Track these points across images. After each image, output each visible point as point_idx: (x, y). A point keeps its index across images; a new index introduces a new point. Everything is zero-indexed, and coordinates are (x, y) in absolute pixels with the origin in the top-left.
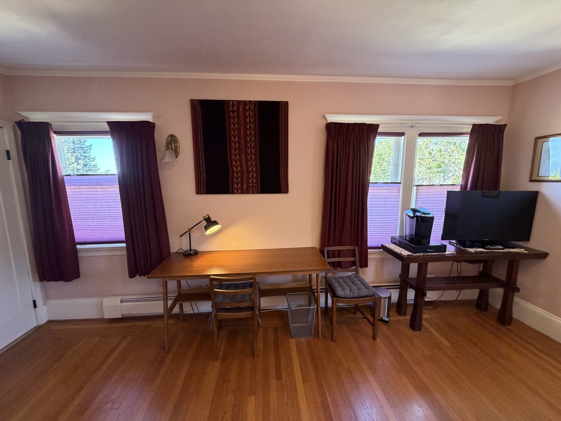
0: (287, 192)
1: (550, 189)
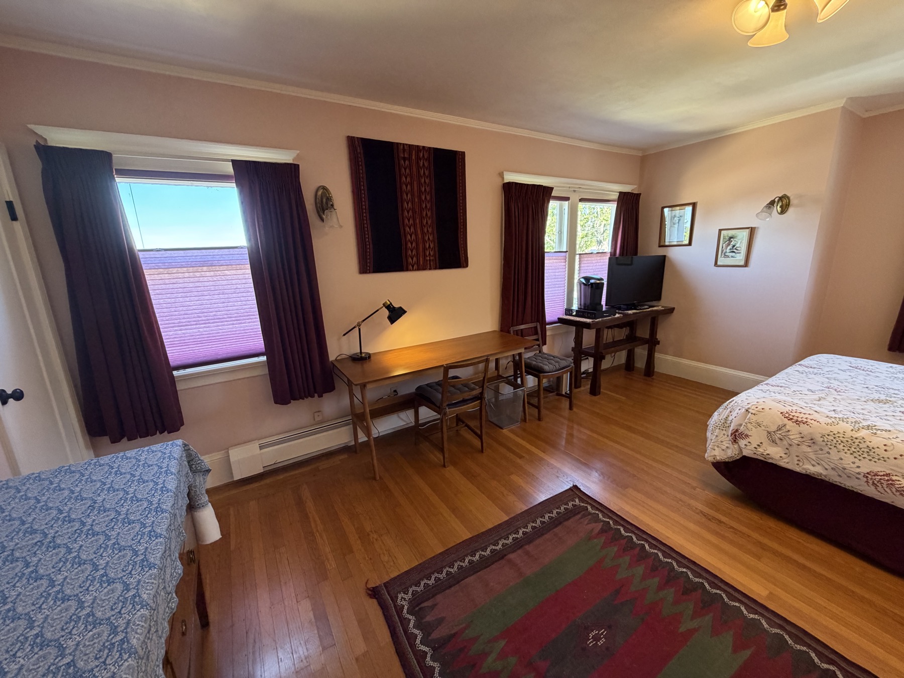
0: (467, 266)
1: (674, 254)
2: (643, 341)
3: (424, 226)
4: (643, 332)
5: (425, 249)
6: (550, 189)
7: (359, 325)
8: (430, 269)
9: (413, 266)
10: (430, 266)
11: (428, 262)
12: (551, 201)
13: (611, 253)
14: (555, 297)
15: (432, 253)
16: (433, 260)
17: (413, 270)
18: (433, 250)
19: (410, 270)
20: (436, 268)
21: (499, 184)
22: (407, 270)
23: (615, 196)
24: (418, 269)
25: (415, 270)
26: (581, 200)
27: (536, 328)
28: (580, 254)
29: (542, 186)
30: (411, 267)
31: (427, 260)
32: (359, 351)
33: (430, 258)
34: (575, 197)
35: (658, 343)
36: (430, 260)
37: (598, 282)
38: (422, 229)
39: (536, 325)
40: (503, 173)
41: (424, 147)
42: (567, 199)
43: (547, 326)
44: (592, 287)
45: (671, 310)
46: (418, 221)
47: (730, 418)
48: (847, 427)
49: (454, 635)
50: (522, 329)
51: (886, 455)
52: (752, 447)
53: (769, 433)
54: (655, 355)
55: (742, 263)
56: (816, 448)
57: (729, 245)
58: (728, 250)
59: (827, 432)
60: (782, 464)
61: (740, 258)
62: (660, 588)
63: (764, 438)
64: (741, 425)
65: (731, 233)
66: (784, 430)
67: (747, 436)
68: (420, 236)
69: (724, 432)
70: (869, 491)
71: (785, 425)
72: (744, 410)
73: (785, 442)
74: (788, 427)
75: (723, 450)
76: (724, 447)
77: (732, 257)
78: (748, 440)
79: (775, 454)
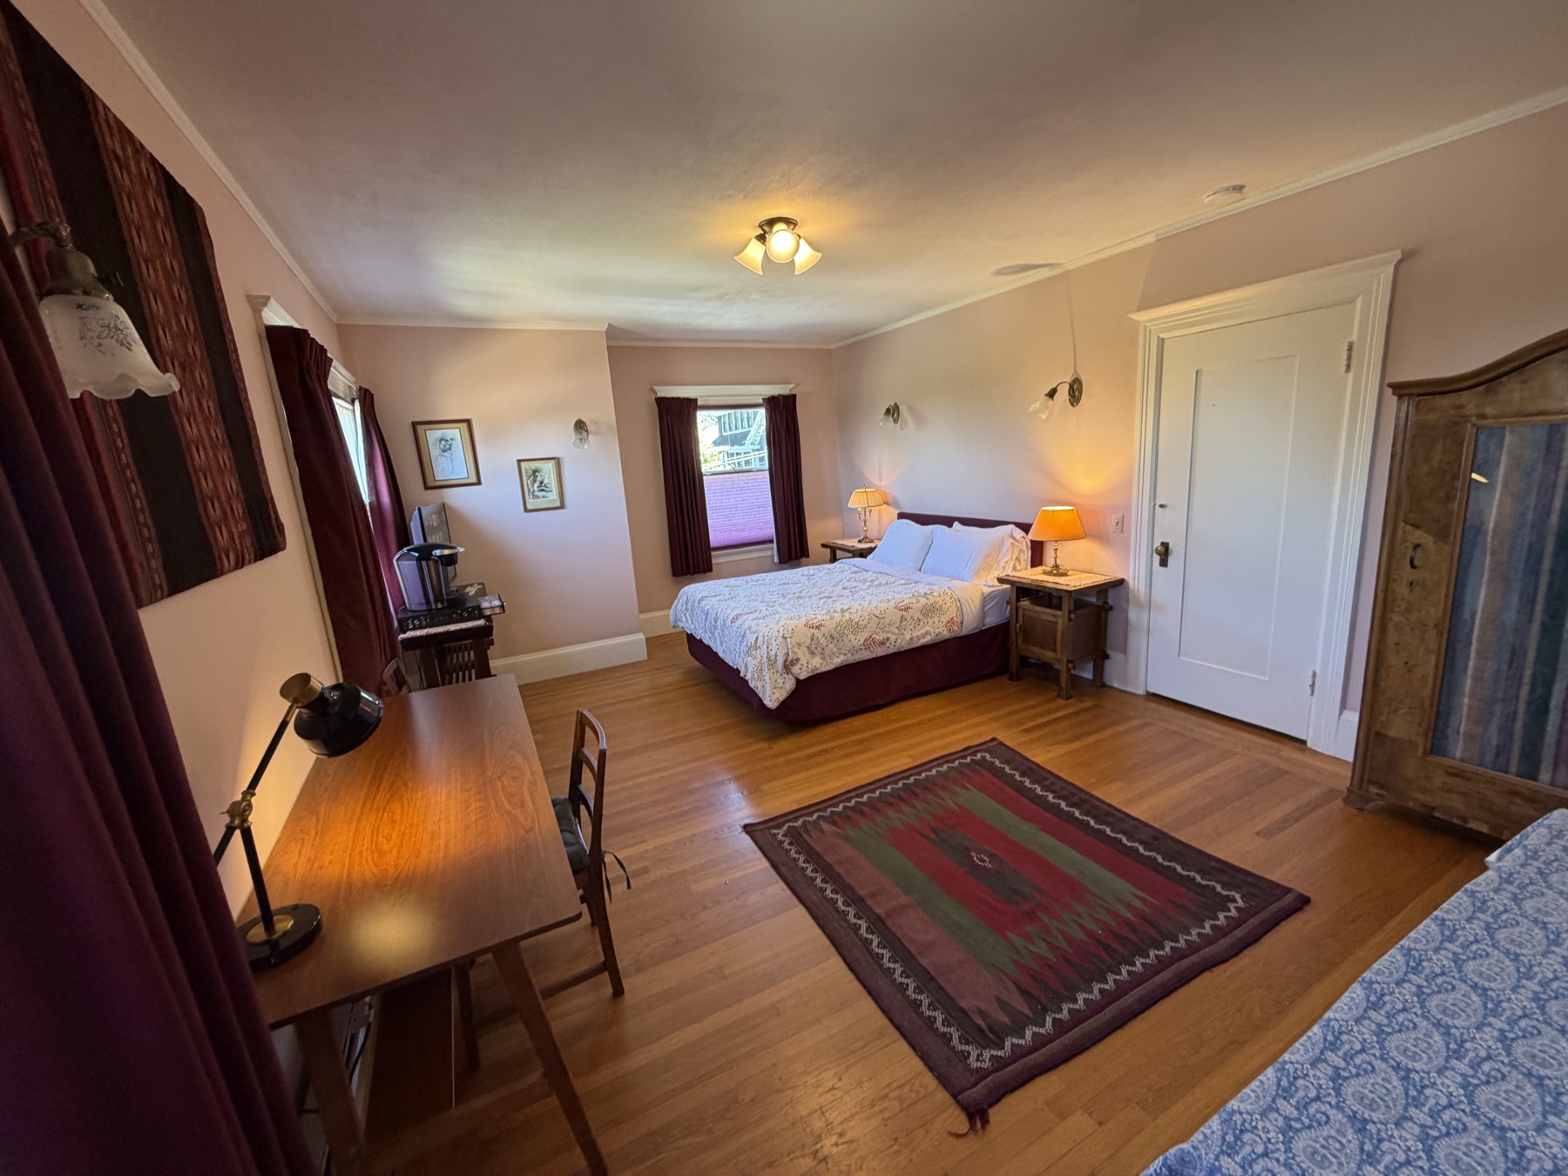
47: (772, 653)
48: (837, 616)
49: (1019, 988)
51: (864, 623)
52: (804, 668)
53: (808, 647)
56: (835, 641)
57: (535, 481)
58: (536, 489)
59: (835, 626)
60: (824, 669)
61: (553, 497)
63: (808, 656)
64: (787, 654)
65: (534, 465)
66: (815, 639)
67: (797, 660)
69: (772, 670)
70: (866, 655)
71: (813, 634)
72: (781, 639)
73: (819, 649)
74: (816, 635)
75: (781, 688)
76: (781, 685)
77: (544, 497)
78: (800, 663)
79: (819, 664)
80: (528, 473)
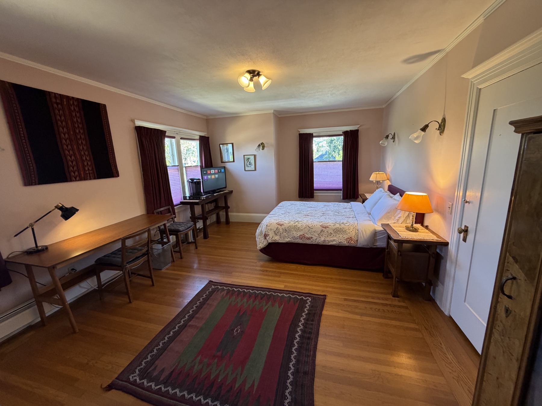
0: (118, 176)
1: (228, 165)
2: (223, 208)
3: (81, 150)
4: (222, 204)
5: (84, 166)
6: (165, 132)
7: (31, 225)
8: (90, 179)
9: (76, 178)
10: (90, 177)
11: (88, 175)
12: (166, 138)
13: (200, 166)
14: (176, 191)
15: (90, 169)
16: (92, 173)
17: (76, 181)
18: (91, 166)
19: (74, 181)
20: (95, 179)
21: (132, 126)
22: (71, 181)
23: (198, 137)
24: (81, 179)
25: (78, 180)
26: (181, 138)
27: (169, 209)
28: (185, 167)
29: (160, 130)
30: (74, 179)
31: (87, 174)
32: (34, 246)
33: (89, 172)
34: (178, 137)
35: (229, 208)
36: (89, 173)
37: (198, 181)
38: (80, 153)
39: (168, 208)
40: (134, 120)
41: (73, 98)
42: (174, 137)
43: (175, 207)
44: (195, 184)
45: (231, 192)
46: (75, 147)
47: (262, 230)
48: (292, 223)
49: (172, 372)
50: (161, 211)
51: (302, 228)
52: (270, 239)
53: (274, 232)
54: (229, 214)
55: (254, 169)
56: (287, 232)
57: (248, 162)
58: (248, 164)
59: (288, 226)
60: (280, 241)
61: (253, 167)
62: (254, 302)
63: (274, 235)
64: (266, 232)
65: (248, 157)
66: (278, 229)
68: (78, 157)
69: (261, 236)
70: (300, 241)
71: (278, 227)
72: (266, 226)
73: (279, 233)
75: (262, 243)
77: (250, 167)
78: (269, 236)
79: (277, 239)
80: (246, 160)
